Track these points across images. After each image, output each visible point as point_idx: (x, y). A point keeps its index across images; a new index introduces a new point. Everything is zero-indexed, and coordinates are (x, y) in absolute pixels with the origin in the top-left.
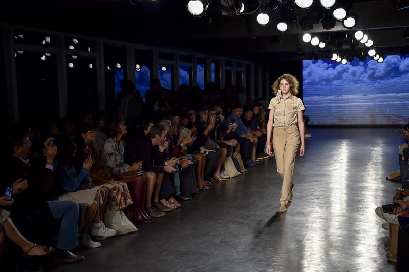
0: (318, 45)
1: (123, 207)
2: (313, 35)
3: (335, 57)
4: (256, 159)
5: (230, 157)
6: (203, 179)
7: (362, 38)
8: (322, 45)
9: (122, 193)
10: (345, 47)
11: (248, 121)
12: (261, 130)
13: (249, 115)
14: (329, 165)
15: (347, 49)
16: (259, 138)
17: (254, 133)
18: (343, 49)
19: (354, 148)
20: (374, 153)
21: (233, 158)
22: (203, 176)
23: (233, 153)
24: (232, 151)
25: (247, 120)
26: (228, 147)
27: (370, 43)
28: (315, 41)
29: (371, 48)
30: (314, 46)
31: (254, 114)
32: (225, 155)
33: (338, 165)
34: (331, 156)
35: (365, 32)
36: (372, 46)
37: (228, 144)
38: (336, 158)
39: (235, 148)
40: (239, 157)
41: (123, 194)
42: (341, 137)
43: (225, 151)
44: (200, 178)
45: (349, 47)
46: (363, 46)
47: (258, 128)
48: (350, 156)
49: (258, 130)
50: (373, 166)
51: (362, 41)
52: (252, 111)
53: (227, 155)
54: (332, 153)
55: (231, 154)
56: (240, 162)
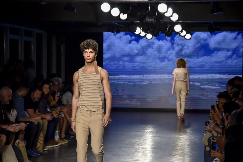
0: (119, 16)
2: (113, 5)
3: (138, 31)
4: (44, 148)
5: (10, 147)
7: (166, 12)
8: (124, 17)
10: (149, 20)
11: (36, 102)
12: (51, 113)
13: (37, 95)
14: (128, 155)
15: (152, 22)
16: (49, 122)
17: (43, 116)
18: (147, 23)
19: (158, 135)
20: (179, 141)
21: (14, 146)
23: (15, 140)
24: (14, 138)
25: (34, 101)
26: (8, 134)
27: (175, 17)
28: (116, 12)
29: (176, 23)
30: (114, 17)
31: (43, 94)
32: (3, 143)
33: (140, 155)
34: (132, 145)
35: (169, 5)
36: (178, 20)
37: (8, 129)
38: (137, 146)
39: (17, 135)
40: (21, 145)
42: (145, 122)
43: (4, 138)
45: (152, 20)
46: (169, 20)
47: (48, 110)
48: (153, 145)
49: (48, 112)
50: (177, 157)
51: (167, 15)
52: (41, 90)
53: (7, 143)
54: (133, 141)
55: (12, 142)
56: (22, 152)
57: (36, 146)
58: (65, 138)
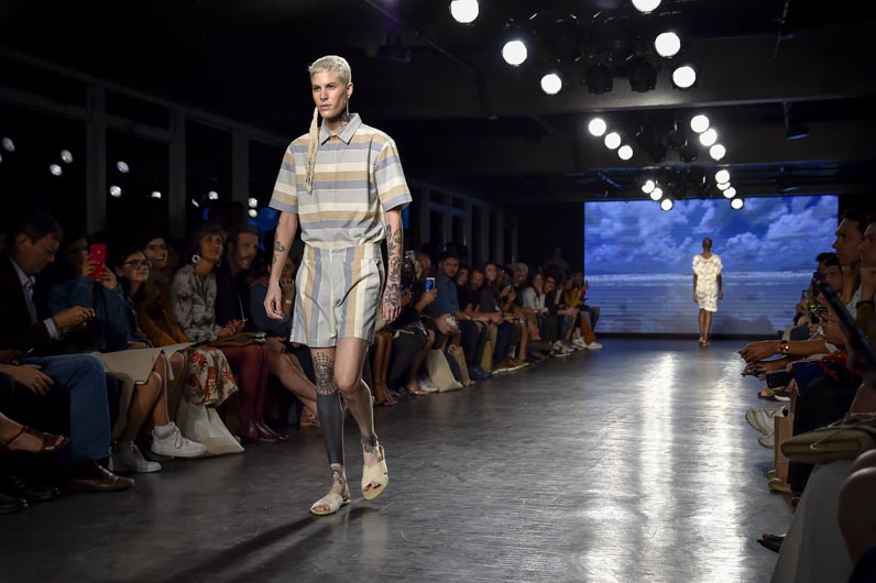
1: (211, 397)
5: (440, 353)
6: (384, 385)
9: (210, 369)
21: (446, 353)
22: (384, 379)
23: (448, 346)
24: (447, 342)
32: (429, 344)
39: (450, 337)
41: (214, 371)
44: (377, 380)
47: (497, 308)
53: (435, 346)
55: (444, 346)
56: (460, 363)
57: (480, 362)
58: (525, 361)
